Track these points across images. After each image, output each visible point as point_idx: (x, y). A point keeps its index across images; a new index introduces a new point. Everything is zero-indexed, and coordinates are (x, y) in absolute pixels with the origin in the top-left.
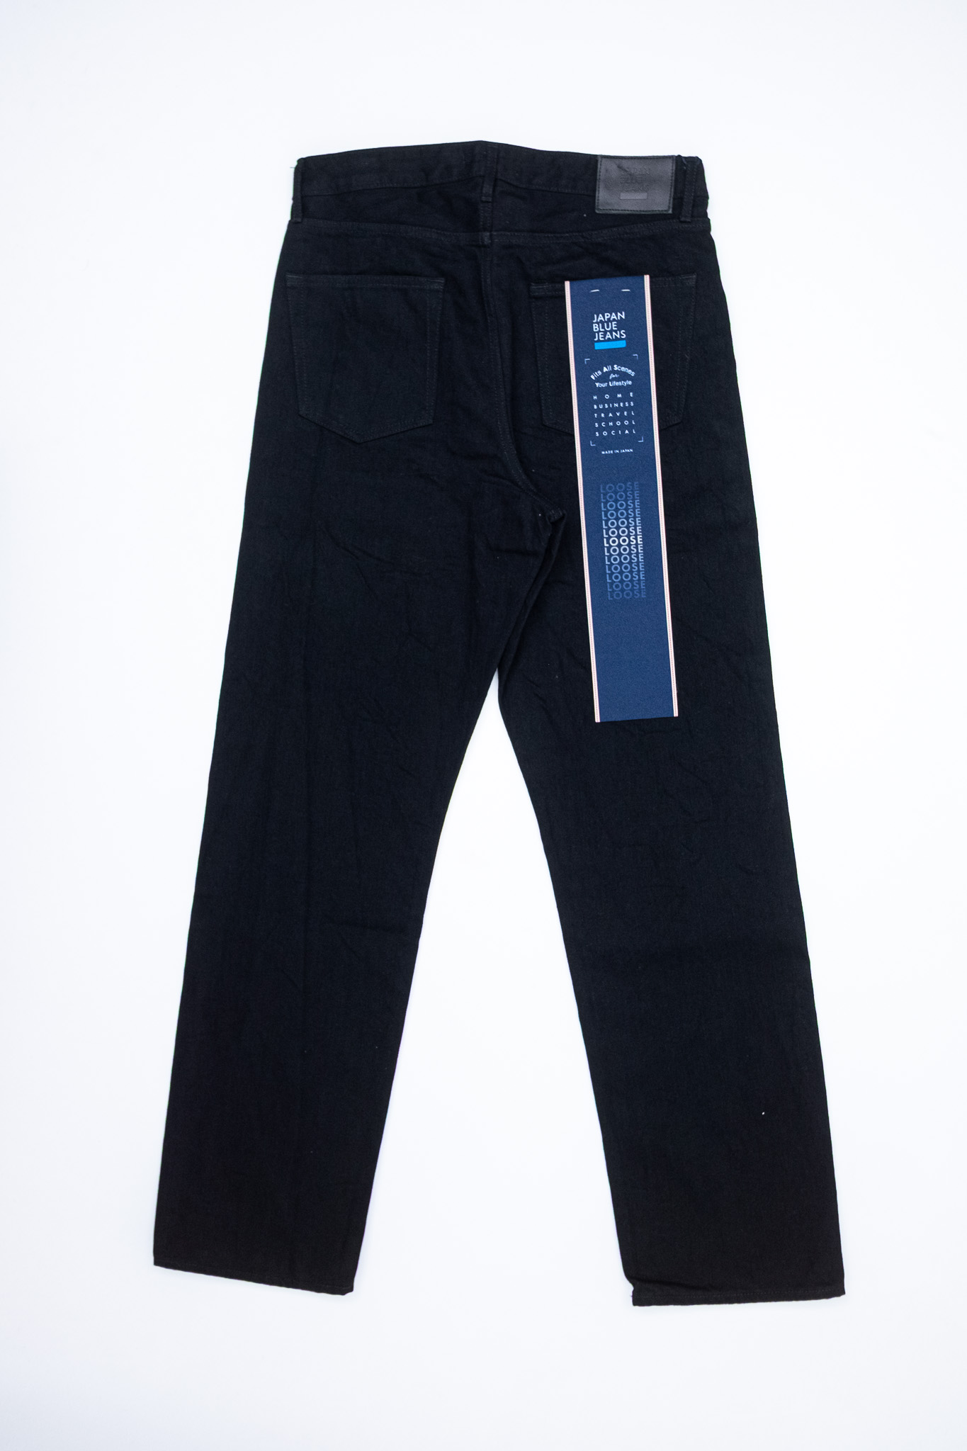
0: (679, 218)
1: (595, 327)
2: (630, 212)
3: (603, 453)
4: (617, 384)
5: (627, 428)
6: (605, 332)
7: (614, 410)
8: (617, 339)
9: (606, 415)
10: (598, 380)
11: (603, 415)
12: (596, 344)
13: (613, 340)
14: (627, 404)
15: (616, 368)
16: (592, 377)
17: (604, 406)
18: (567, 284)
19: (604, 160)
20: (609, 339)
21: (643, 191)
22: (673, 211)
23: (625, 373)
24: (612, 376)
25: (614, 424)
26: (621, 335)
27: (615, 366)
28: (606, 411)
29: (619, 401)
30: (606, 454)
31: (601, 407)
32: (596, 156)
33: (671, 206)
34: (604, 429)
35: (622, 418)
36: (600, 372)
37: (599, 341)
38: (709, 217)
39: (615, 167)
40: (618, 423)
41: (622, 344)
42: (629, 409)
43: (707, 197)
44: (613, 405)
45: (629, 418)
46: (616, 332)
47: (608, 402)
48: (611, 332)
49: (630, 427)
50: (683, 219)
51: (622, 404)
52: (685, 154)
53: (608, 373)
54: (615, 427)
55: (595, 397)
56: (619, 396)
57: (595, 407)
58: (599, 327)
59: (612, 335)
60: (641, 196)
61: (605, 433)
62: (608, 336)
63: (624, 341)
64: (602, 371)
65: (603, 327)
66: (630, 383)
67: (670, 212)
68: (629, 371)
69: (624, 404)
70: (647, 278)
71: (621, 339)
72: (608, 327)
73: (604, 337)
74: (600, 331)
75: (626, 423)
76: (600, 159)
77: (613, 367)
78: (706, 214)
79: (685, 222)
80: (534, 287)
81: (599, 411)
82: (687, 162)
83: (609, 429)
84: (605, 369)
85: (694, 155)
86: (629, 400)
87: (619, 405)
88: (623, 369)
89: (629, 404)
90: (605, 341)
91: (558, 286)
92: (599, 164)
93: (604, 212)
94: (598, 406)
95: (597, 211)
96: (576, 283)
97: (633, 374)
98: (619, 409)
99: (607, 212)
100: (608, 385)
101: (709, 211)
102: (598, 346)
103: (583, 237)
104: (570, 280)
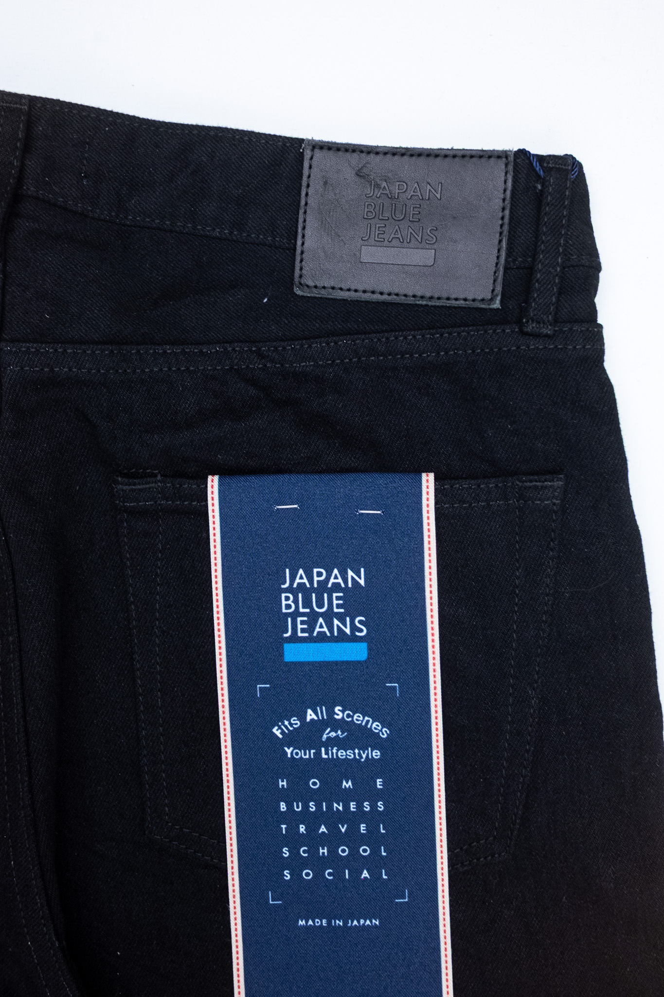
0: (519, 322)
1: (286, 602)
2: (385, 297)
3: (302, 923)
4: (342, 754)
5: (366, 863)
6: (313, 618)
7: (332, 819)
8: (342, 637)
9: (312, 829)
10: (291, 739)
11: (302, 829)
12: (287, 647)
13: (332, 639)
14: (367, 806)
15: (339, 713)
16: (276, 731)
17: (306, 807)
18: (213, 483)
19: (318, 154)
20: (322, 638)
21: (424, 243)
22: (502, 302)
23: (364, 730)
24: (328, 734)
25: (333, 851)
26: (354, 628)
27: (337, 709)
28: (311, 821)
29: (346, 797)
30: (306, 927)
31: (298, 808)
32: (298, 142)
33: (499, 289)
34: (305, 863)
35: (353, 839)
36: (296, 722)
37: (294, 639)
38: (600, 321)
39: (349, 174)
40: (343, 851)
41: (358, 652)
42: (373, 818)
43: (598, 268)
44: (329, 807)
45: (372, 839)
46: (341, 618)
47: (317, 796)
48: (329, 616)
49: (373, 863)
50: (530, 327)
51: (353, 806)
52: (538, 148)
53: (319, 726)
54: (333, 859)
55: (283, 783)
56: (347, 784)
57: (283, 807)
58: (296, 602)
59: (330, 627)
60: (422, 256)
61: (307, 874)
62: (321, 627)
63: (364, 646)
64: (302, 717)
65: (307, 603)
66: (376, 754)
67: (497, 305)
68: (376, 726)
69: (360, 806)
70: (428, 481)
71: (353, 639)
72: (320, 606)
73: (311, 630)
74: (296, 613)
75: (365, 851)
76: (308, 154)
77: (331, 713)
78: (592, 312)
79: (537, 336)
80: (123, 486)
81: (292, 818)
82: (548, 170)
83: (319, 864)
84: (310, 715)
85: (560, 152)
86: (374, 796)
87: (346, 807)
88: (358, 718)
89: (374, 806)
90: (310, 640)
91: (188, 486)
92: (306, 165)
93: (315, 293)
94: (289, 806)
95: (299, 292)
96: (239, 483)
97: (385, 733)
98: (345, 816)
99: (324, 293)
100: (318, 753)
101: (600, 300)
102: (292, 653)
103: (260, 355)
104: (224, 472)
